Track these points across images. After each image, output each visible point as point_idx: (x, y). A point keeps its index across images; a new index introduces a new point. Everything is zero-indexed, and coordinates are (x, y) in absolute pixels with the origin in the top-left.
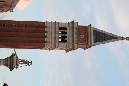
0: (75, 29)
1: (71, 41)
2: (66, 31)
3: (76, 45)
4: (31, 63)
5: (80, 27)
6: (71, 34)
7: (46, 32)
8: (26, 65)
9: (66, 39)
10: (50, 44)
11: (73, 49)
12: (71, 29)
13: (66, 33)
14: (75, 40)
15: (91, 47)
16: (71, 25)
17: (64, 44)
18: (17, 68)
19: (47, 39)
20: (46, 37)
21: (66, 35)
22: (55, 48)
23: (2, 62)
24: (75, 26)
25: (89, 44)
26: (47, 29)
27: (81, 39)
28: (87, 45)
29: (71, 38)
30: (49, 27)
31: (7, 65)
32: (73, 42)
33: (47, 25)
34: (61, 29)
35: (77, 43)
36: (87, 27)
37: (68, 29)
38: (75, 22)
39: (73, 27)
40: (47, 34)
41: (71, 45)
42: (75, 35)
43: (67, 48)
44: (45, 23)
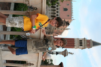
0: (85, 41)
1: (84, 45)
2: (82, 41)
3: (86, 47)
4: (73, 53)
5: (87, 40)
6: (84, 43)
7: (74, 42)
8: (71, 54)
9: (82, 45)
10: (76, 46)
11: (85, 48)
12: (84, 41)
13: (82, 42)
14: (86, 45)
15: (91, 47)
16: (84, 39)
17: (81, 46)
18: (67, 56)
19: (75, 45)
20: (74, 44)
21: (82, 43)
22: (78, 48)
23: (61, 53)
24: (85, 39)
25: (91, 46)
26: (75, 41)
27: (88, 45)
28: (90, 47)
29: (84, 44)
30: (75, 40)
31: (63, 54)
32: (85, 46)
33: (75, 39)
34: (80, 41)
35: (86, 46)
36: (90, 40)
37: (83, 41)
38: (85, 38)
39: (85, 40)
40: (75, 43)
41: (84, 47)
42: (86, 43)
43: (83, 48)
44: (74, 39)
